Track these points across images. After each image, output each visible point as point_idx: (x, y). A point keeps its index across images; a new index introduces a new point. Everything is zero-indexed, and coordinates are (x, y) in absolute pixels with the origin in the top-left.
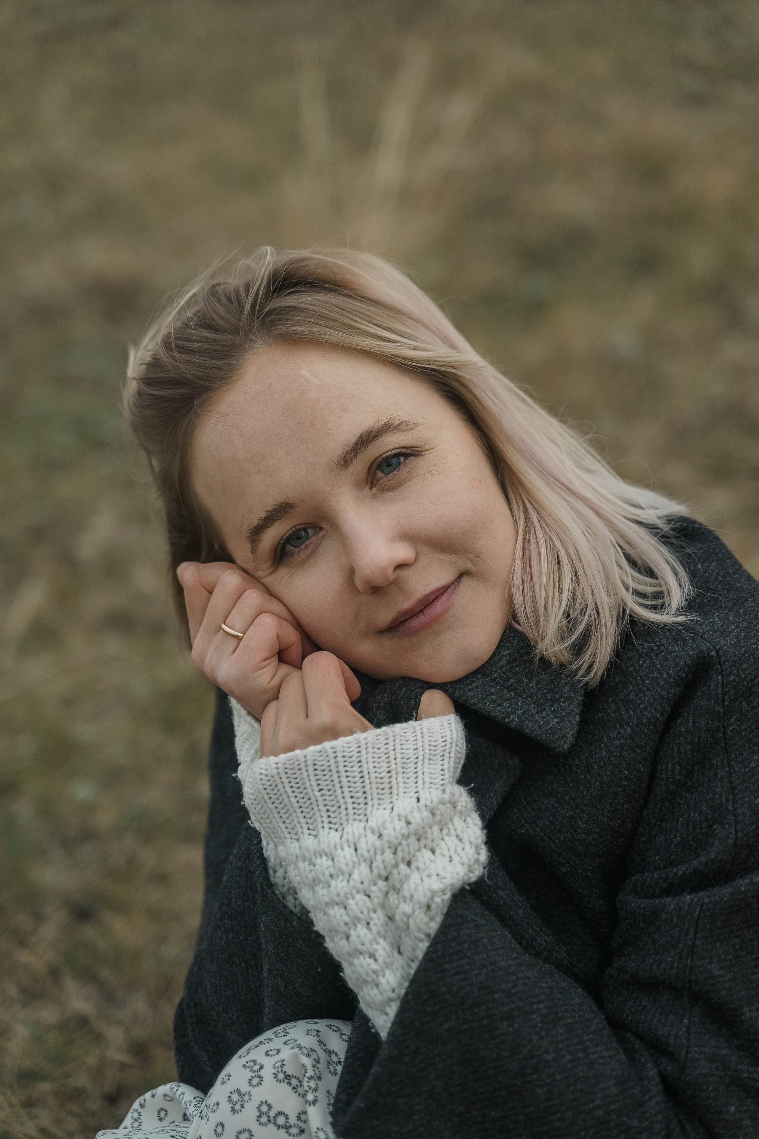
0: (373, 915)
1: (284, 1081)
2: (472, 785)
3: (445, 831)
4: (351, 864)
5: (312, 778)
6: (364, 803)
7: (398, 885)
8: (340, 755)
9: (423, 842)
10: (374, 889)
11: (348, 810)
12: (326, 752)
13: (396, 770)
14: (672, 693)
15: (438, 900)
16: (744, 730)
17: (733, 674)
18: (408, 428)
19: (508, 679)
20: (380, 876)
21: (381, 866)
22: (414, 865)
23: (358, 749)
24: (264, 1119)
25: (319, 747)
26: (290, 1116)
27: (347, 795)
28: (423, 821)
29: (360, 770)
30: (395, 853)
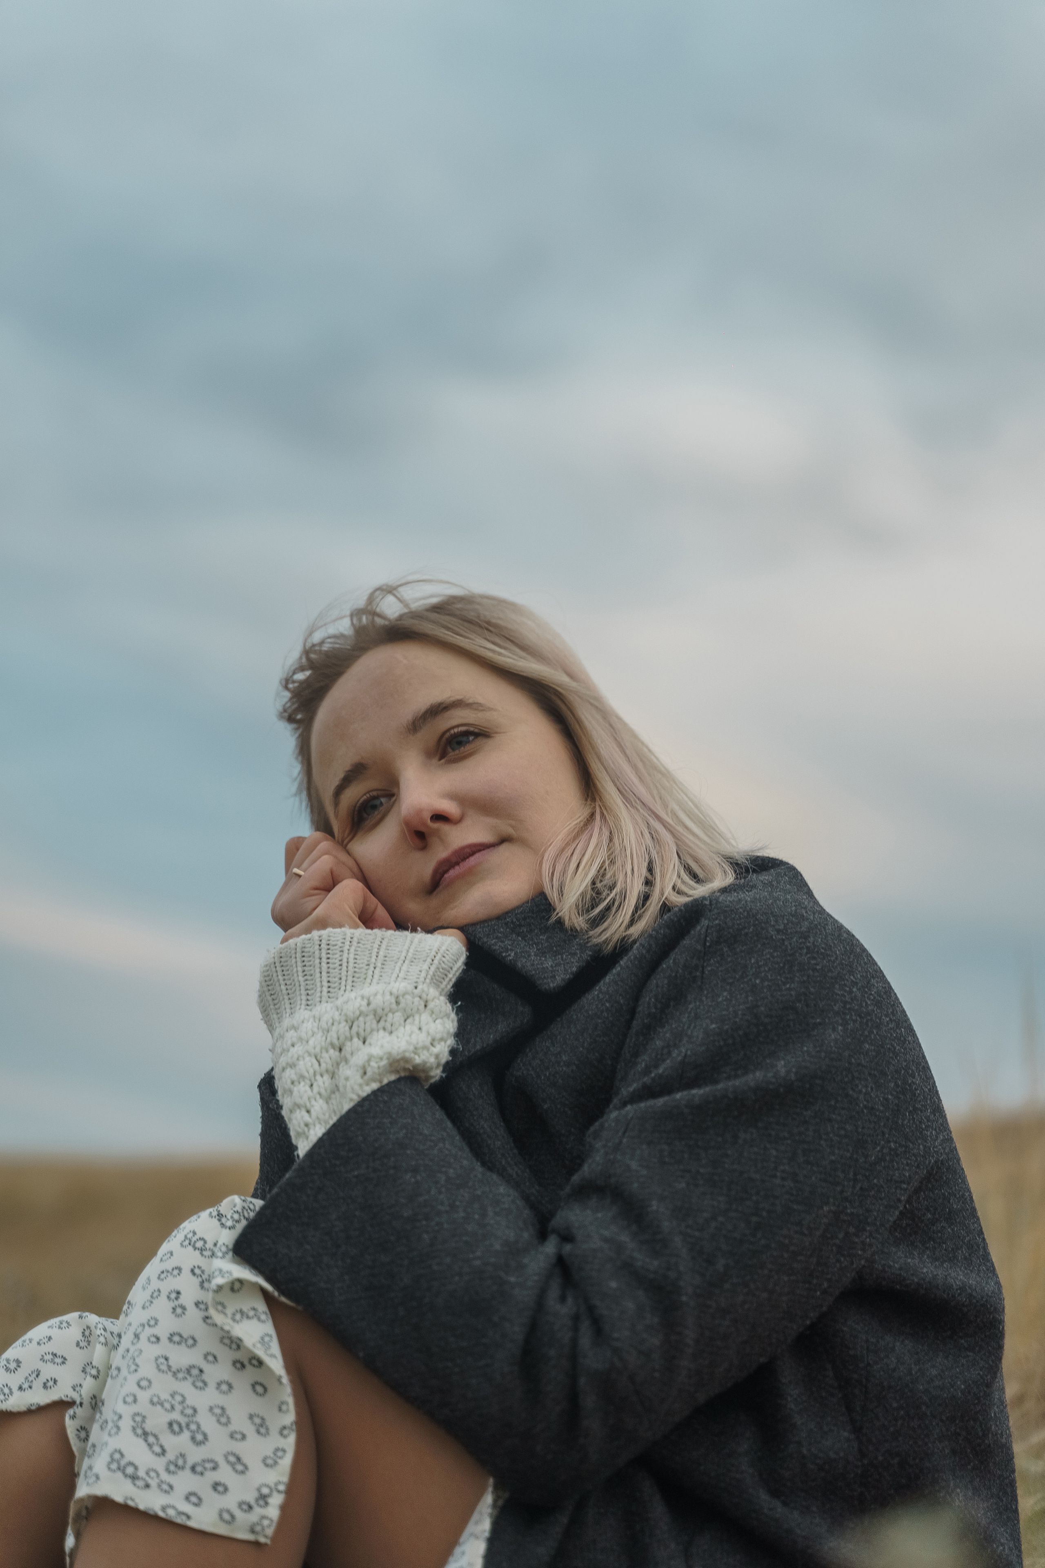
0: (318, 1077)
1: (215, 1217)
2: (459, 1003)
5: (299, 964)
6: (338, 987)
7: (348, 1056)
8: (324, 942)
9: (382, 1023)
10: (325, 1055)
11: (323, 993)
12: (313, 940)
13: (375, 964)
14: (661, 934)
15: (373, 1064)
16: (721, 971)
17: (720, 920)
18: (480, 708)
19: (520, 926)
20: (333, 1045)
21: (335, 1036)
23: (343, 941)
25: (309, 936)
26: (208, 1242)
27: (325, 979)
28: (384, 1003)
29: (340, 958)
30: (351, 1028)
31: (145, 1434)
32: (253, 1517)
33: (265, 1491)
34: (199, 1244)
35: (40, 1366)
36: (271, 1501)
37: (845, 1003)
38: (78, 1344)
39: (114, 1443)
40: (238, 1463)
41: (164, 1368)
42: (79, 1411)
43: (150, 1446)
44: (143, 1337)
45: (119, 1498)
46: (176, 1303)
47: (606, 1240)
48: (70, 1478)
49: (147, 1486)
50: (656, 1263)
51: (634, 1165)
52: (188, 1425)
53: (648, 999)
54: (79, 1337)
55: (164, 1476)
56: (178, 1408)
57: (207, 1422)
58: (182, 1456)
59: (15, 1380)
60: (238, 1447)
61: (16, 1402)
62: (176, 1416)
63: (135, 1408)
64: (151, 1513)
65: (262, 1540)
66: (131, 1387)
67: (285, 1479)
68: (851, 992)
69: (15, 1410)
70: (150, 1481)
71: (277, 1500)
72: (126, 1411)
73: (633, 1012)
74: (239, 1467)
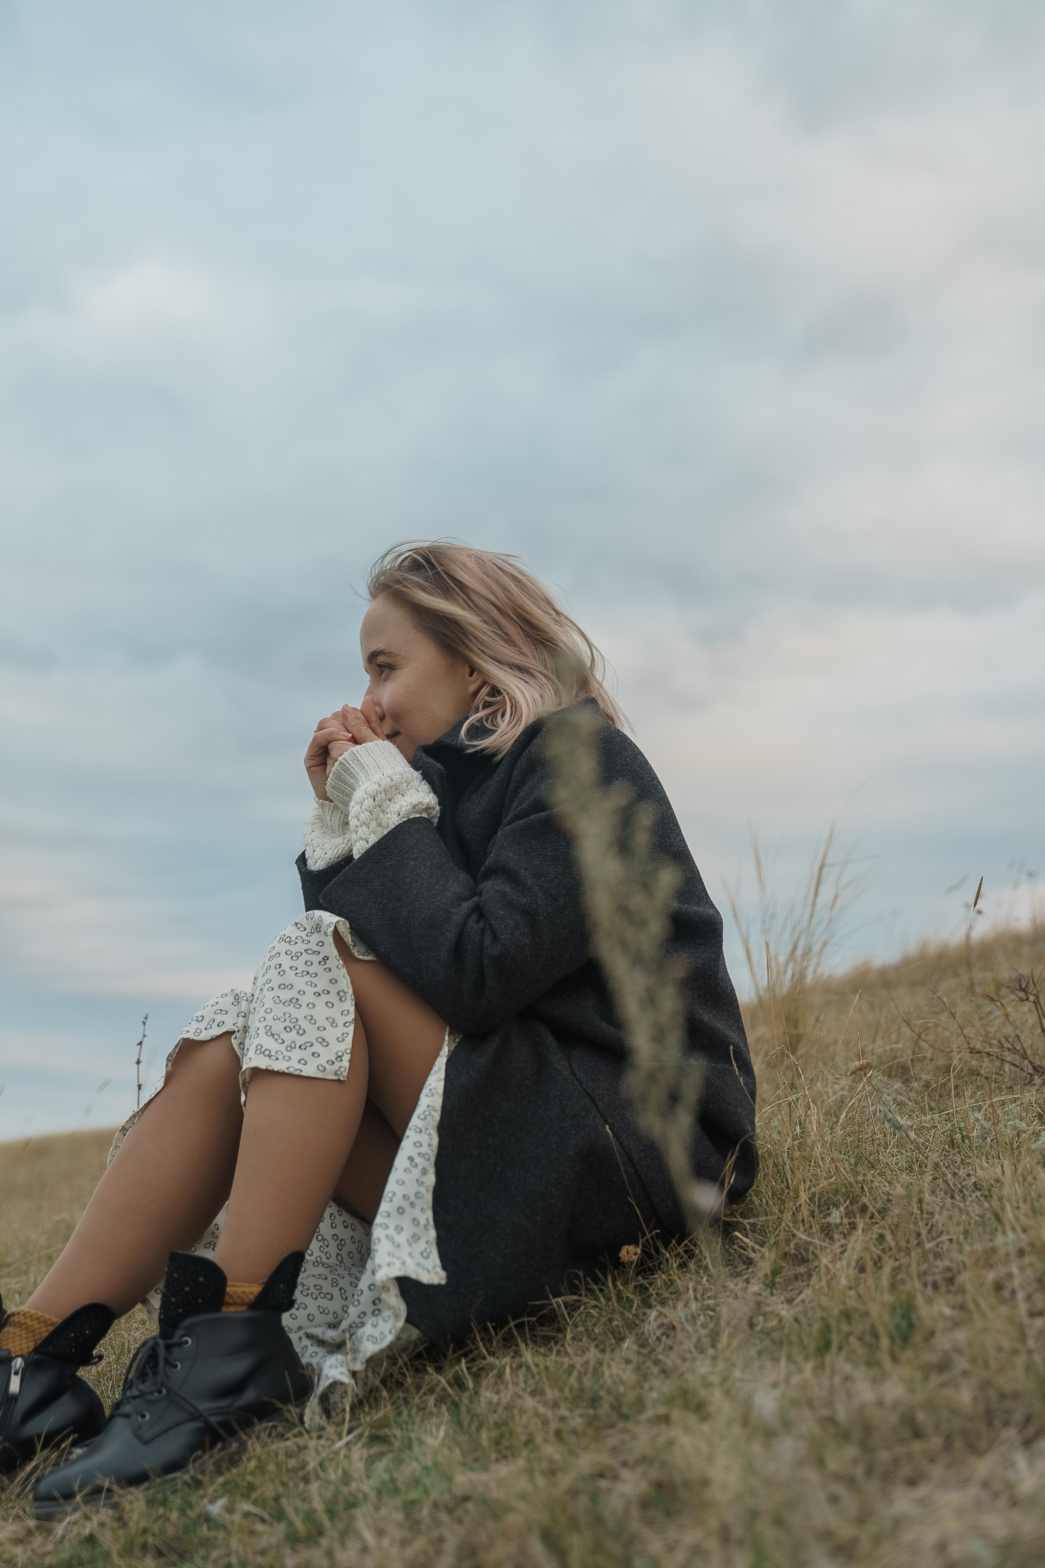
3: (410, 787)
4: (362, 799)
22: (393, 801)
24: (258, 1052)
31: (273, 1035)
32: (335, 1067)
33: (340, 1054)
34: (288, 940)
35: (214, 1016)
36: (343, 1058)
37: (623, 766)
38: (233, 1004)
39: (256, 1042)
40: (323, 1042)
41: (278, 1001)
42: (237, 1034)
43: (276, 1040)
44: (265, 989)
45: (263, 1067)
46: (280, 970)
47: (497, 892)
48: (237, 1061)
49: (277, 1059)
50: (525, 900)
51: (511, 855)
52: (294, 1027)
53: (516, 772)
54: (233, 1000)
55: (285, 1053)
56: (288, 1020)
57: (304, 1024)
58: (294, 1042)
59: (202, 1026)
60: (322, 1034)
61: (204, 1036)
62: (287, 1024)
63: (265, 1023)
64: (281, 1071)
65: (342, 1079)
66: (262, 1013)
67: (350, 1047)
68: (626, 761)
69: (204, 1039)
70: (278, 1057)
71: (346, 1058)
72: (261, 1026)
73: (509, 781)
74: (325, 1044)
